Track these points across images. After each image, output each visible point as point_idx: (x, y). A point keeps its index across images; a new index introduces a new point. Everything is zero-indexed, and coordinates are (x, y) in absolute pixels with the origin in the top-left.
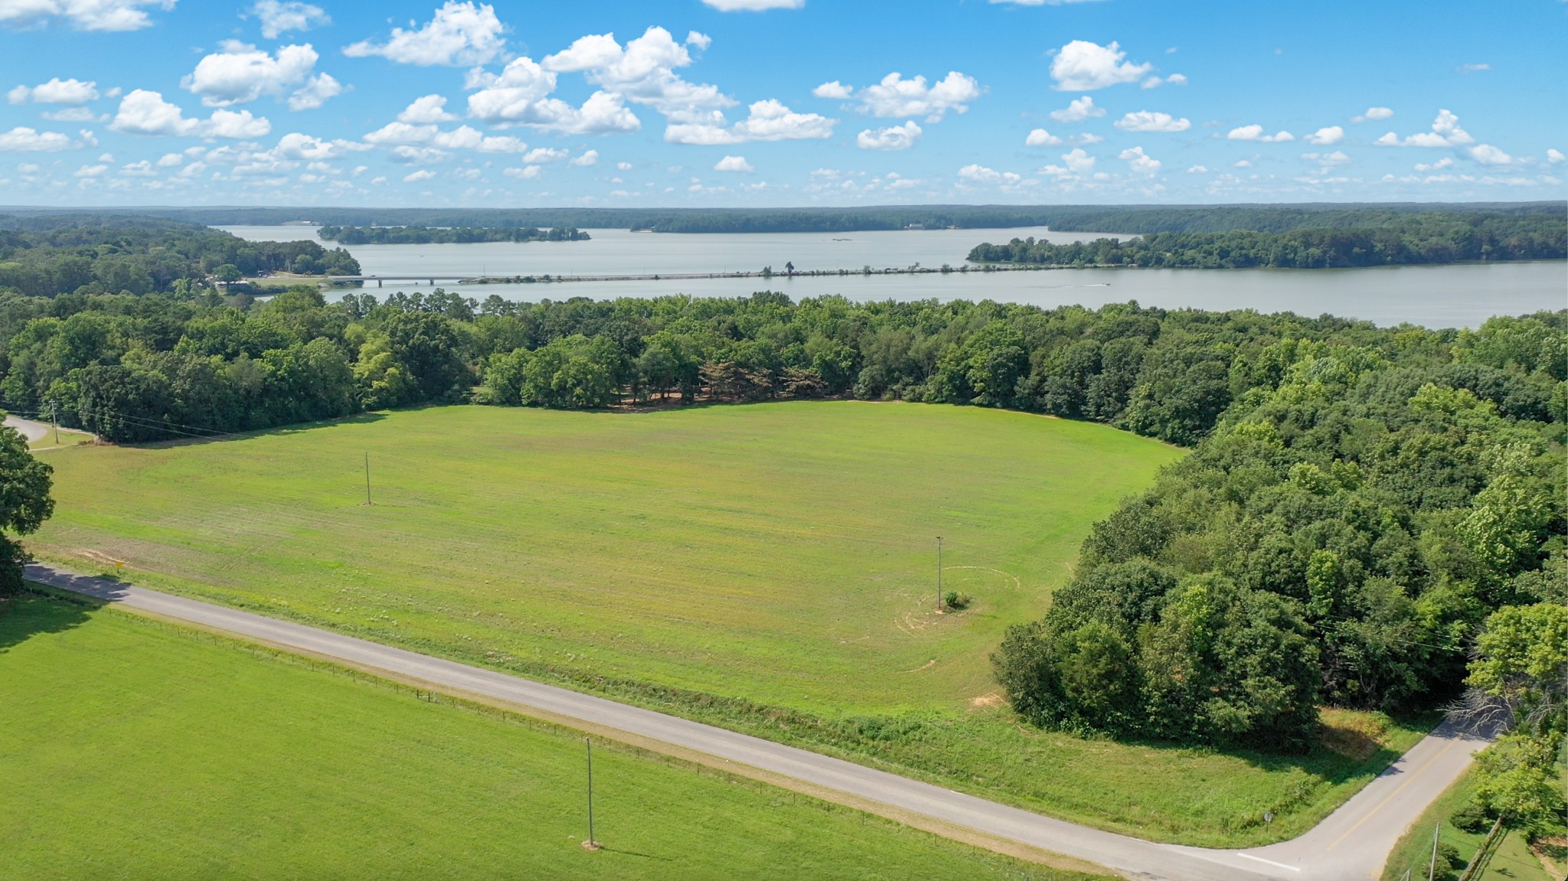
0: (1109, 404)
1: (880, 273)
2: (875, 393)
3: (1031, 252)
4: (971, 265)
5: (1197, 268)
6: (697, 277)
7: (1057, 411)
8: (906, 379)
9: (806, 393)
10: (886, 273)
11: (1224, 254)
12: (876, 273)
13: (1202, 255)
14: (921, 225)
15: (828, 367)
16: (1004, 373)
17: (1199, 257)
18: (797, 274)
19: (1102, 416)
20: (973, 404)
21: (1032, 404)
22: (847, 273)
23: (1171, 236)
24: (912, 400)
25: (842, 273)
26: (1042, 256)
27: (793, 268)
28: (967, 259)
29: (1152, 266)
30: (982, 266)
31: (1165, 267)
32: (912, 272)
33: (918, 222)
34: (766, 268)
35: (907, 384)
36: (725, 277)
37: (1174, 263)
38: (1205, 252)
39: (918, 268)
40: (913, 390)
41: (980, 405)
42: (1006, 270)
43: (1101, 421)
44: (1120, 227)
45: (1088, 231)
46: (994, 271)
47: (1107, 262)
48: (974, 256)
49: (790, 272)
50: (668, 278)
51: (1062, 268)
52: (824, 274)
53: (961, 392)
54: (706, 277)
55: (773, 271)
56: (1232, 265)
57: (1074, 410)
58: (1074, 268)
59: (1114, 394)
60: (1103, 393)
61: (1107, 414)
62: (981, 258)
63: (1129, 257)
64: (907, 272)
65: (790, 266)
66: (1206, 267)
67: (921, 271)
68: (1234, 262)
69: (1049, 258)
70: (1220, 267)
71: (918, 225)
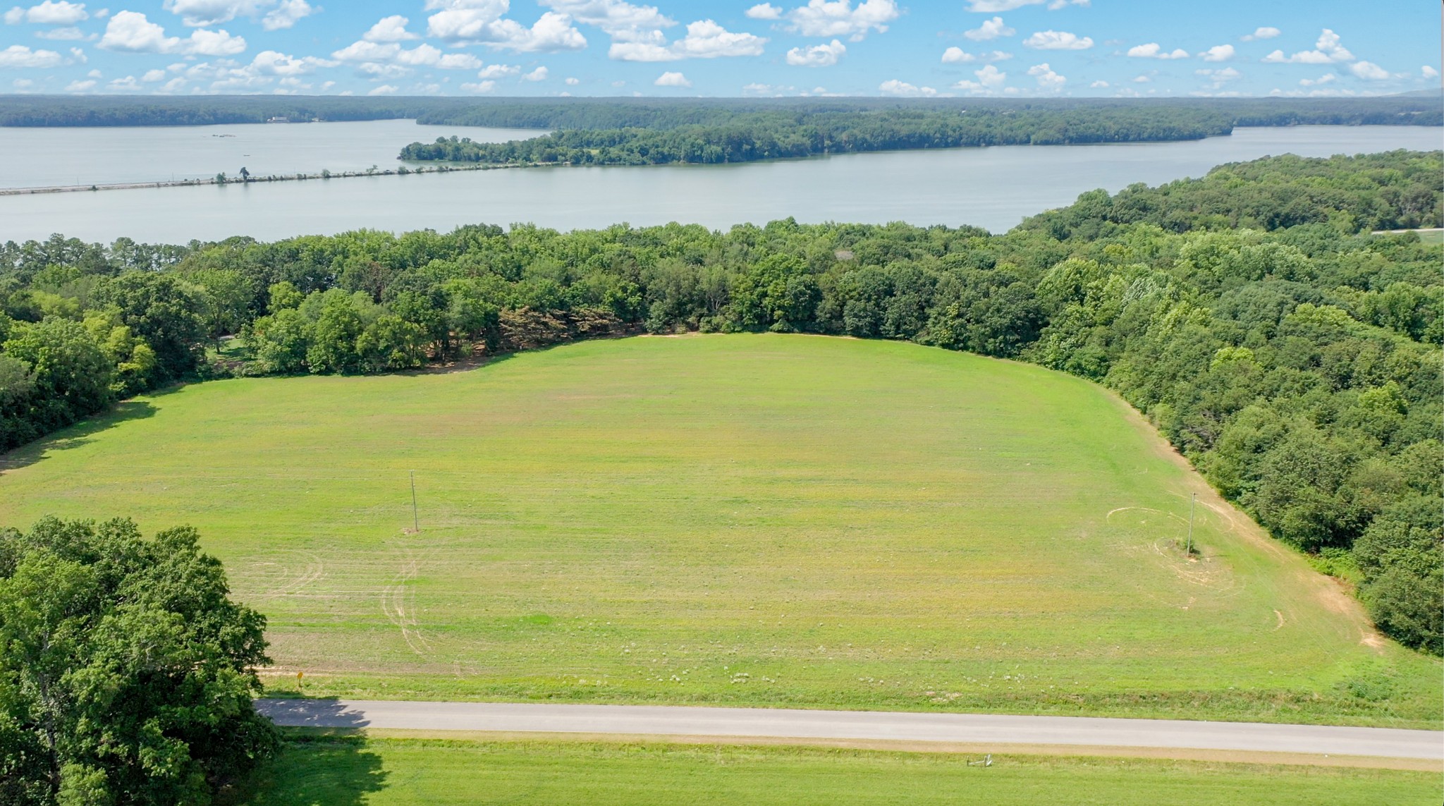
0: (911, 323)
1: (338, 176)
2: (667, 327)
3: (465, 151)
4: (410, 167)
5: (624, 164)
6: (142, 187)
7: (857, 332)
8: (699, 311)
9: (600, 332)
10: (345, 176)
11: (644, 152)
12: (334, 177)
13: (626, 152)
14: (285, 118)
15: (619, 304)
16: (806, 300)
17: (624, 154)
18: (254, 181)
19: (903, 332)
20: (771, 331)
21: (832, 327)
22: (305, 178)
23: (576, 134)
24: (707, 332)
25: (300, 178)
26: (477, 155)
27: (248, 174)
28: (399, 158)
29: (584, 164)
30: (435, 168)
31: (596, 164)
32: (370, 175)
33: (280, 115)
34: (219, 175)
35: (701, 316)
36: (173, 185)
37: (603, 161)
38: (628, 150)
39: (375, 171)
40: (709, 322)
41: (779, 331)
42: (457, 170)
43: (900, 339)
44: (487, 121)
45: (456, 125)
46: (447, 171)
47: (544, 160)
48: (407, 154)
49: (245, 178)
50: (108, 189)
51: (507, 167)
52: (282, 179)
53: (760, 322)
54: (153, 186)
55: (227, 177)
56: (652, 162)
57: (874, 331)
58: (518, 167)
59: (915, 314)
60: (904, 313)
61: (905, 331)
62: (414, 156)
63: (563, 155)
64: (365, 175)
65: (244, 171)
66: (632, 164)
67: (378, 174)
68: (654, 159)
69: (484, 157)
70: (644, 163)
71: (281, 118)
